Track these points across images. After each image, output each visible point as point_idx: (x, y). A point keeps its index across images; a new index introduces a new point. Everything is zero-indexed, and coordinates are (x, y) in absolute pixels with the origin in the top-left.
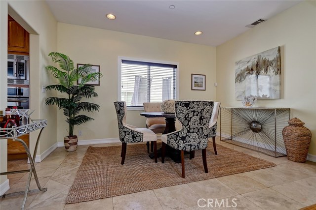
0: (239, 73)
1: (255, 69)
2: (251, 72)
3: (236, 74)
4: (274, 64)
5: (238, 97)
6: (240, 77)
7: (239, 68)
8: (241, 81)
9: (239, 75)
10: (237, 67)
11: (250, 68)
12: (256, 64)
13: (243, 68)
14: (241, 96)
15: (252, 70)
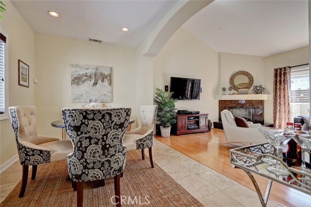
0: (76, 76)
1: (93, 77)
2: (89, 79)
3: (72, 76)
4: (108, 78)
5: (75, 99)
6: (77, 80)
7: (76, 72)
8: (78, 84)
9: (75, 78)
10: (74, 70)
11: (89, 75)
12: (94, 73)
13: (81, 73)
14: (78, 98)
15: (90, 77)
